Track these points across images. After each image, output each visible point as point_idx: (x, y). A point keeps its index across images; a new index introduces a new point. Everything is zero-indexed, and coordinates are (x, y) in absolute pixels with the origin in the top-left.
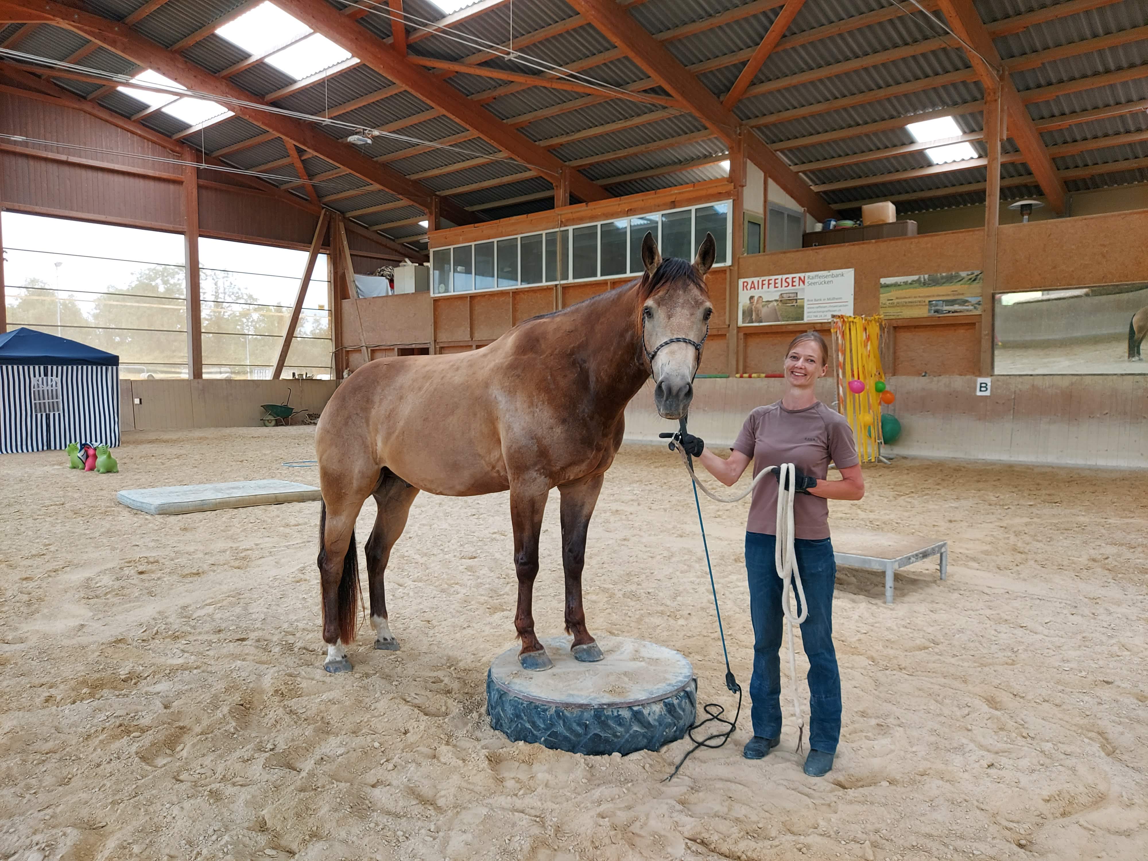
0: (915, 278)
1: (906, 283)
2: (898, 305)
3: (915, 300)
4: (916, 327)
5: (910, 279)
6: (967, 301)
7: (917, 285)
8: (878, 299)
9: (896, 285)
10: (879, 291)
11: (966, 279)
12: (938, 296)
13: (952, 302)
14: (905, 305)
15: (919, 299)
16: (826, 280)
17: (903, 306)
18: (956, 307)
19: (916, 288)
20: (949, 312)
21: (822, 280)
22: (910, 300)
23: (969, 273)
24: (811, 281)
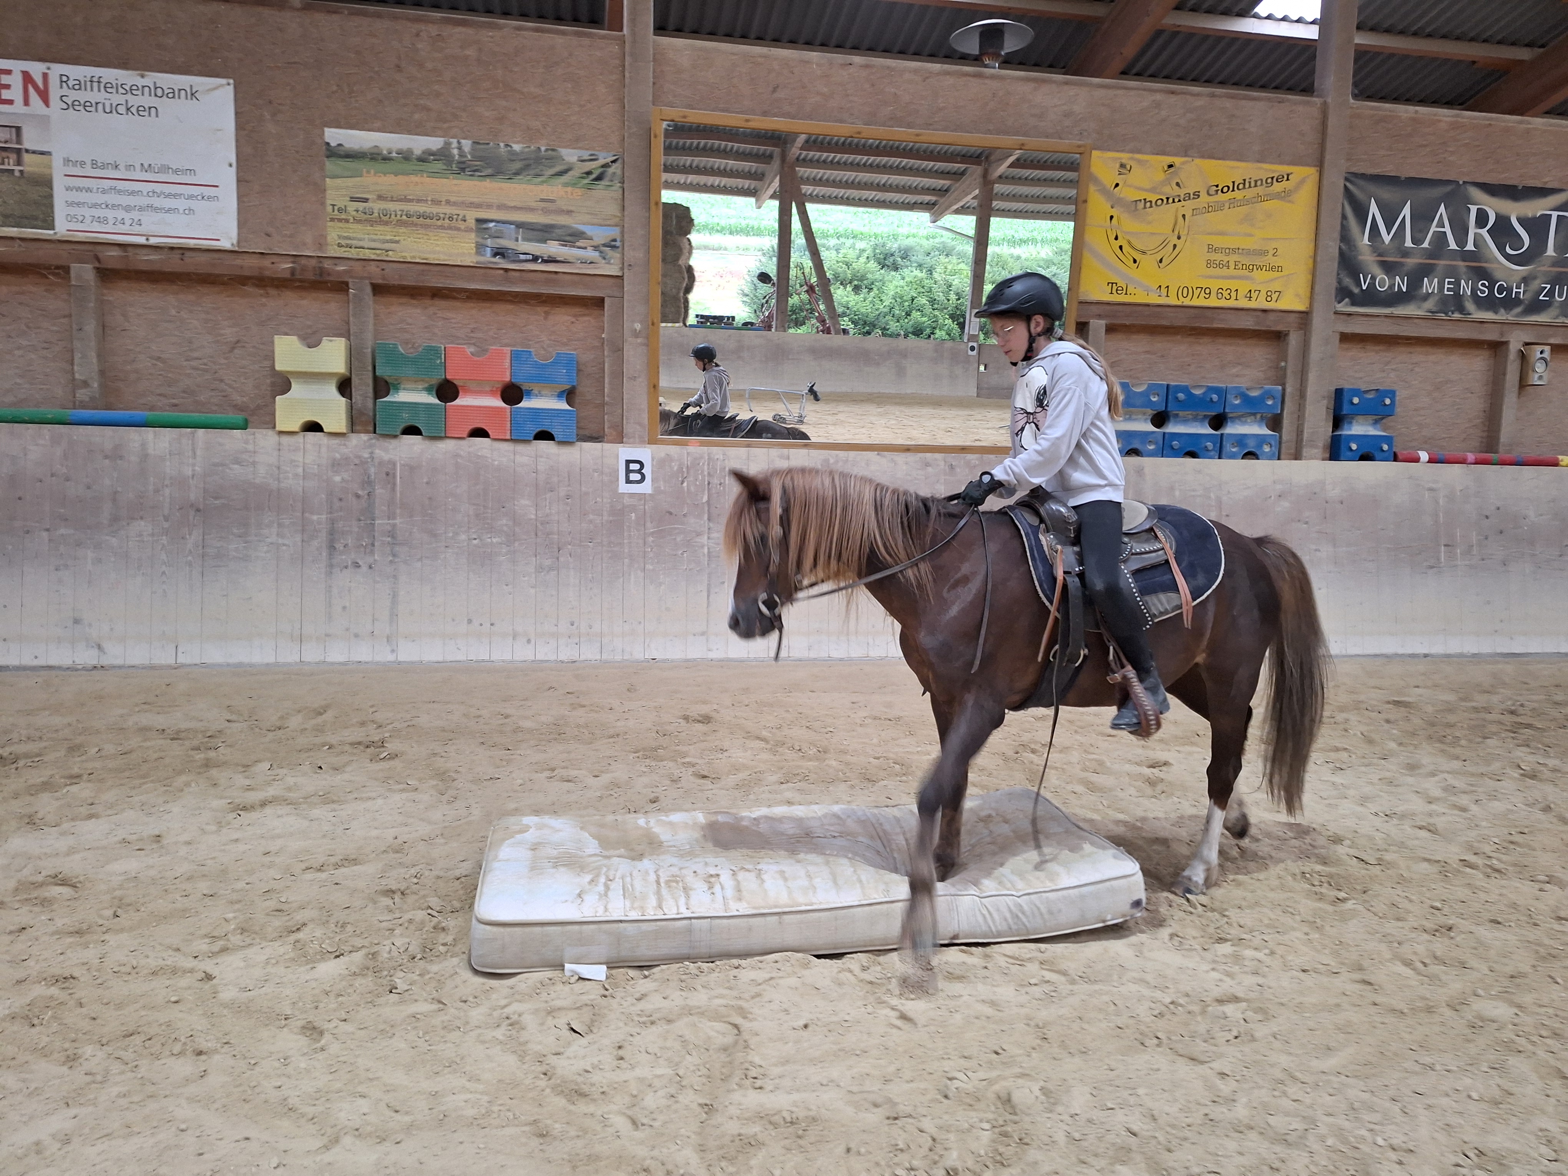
0: (435, 143)
1: (406, 156)
2: (383, 219)
3: (435, 210)
4: (438, 294)
5: (420, 144)
6: (580, 235)
7: (439, 166)
8: (321, 190)
9: (374, 157)
10: (322, 168)
11: (575, 173)
12: (501, 207)
13: (543, 233)
14: (408, 221)
15: (449, 210)
16: (134, 101)
17: (401, 223)
18: (553, 248)
19: (434, 174)
20: (535, 259)
21: (117, 99)
22: (421, 208)
23: (586, 155)
24: (73, 95)
